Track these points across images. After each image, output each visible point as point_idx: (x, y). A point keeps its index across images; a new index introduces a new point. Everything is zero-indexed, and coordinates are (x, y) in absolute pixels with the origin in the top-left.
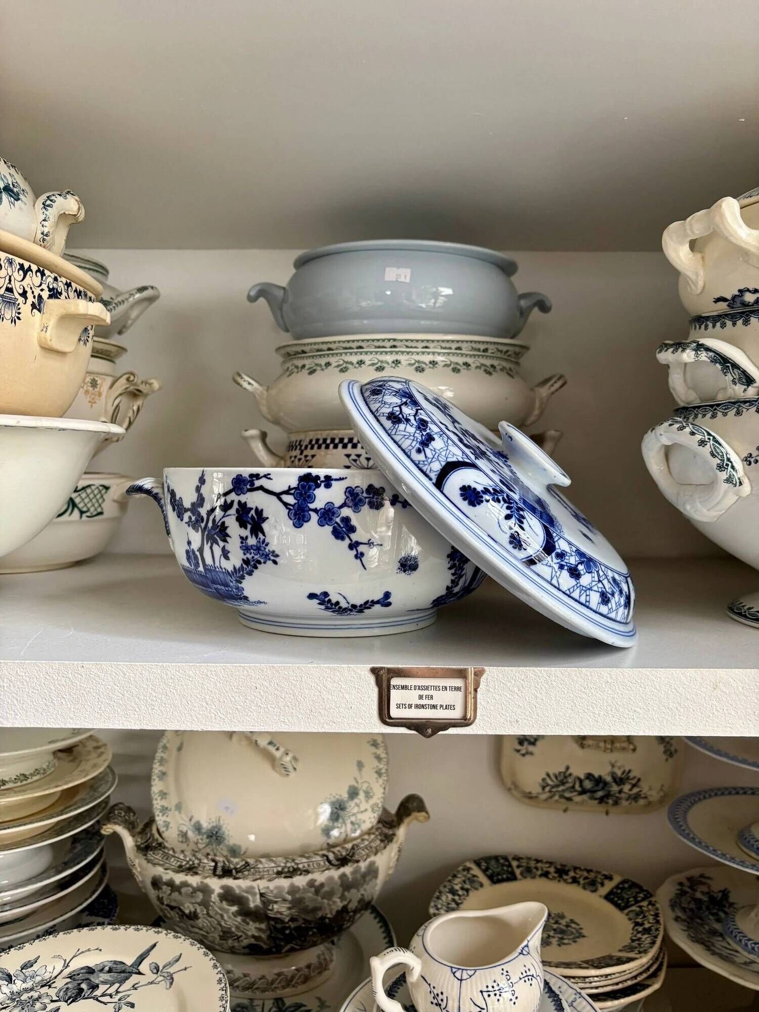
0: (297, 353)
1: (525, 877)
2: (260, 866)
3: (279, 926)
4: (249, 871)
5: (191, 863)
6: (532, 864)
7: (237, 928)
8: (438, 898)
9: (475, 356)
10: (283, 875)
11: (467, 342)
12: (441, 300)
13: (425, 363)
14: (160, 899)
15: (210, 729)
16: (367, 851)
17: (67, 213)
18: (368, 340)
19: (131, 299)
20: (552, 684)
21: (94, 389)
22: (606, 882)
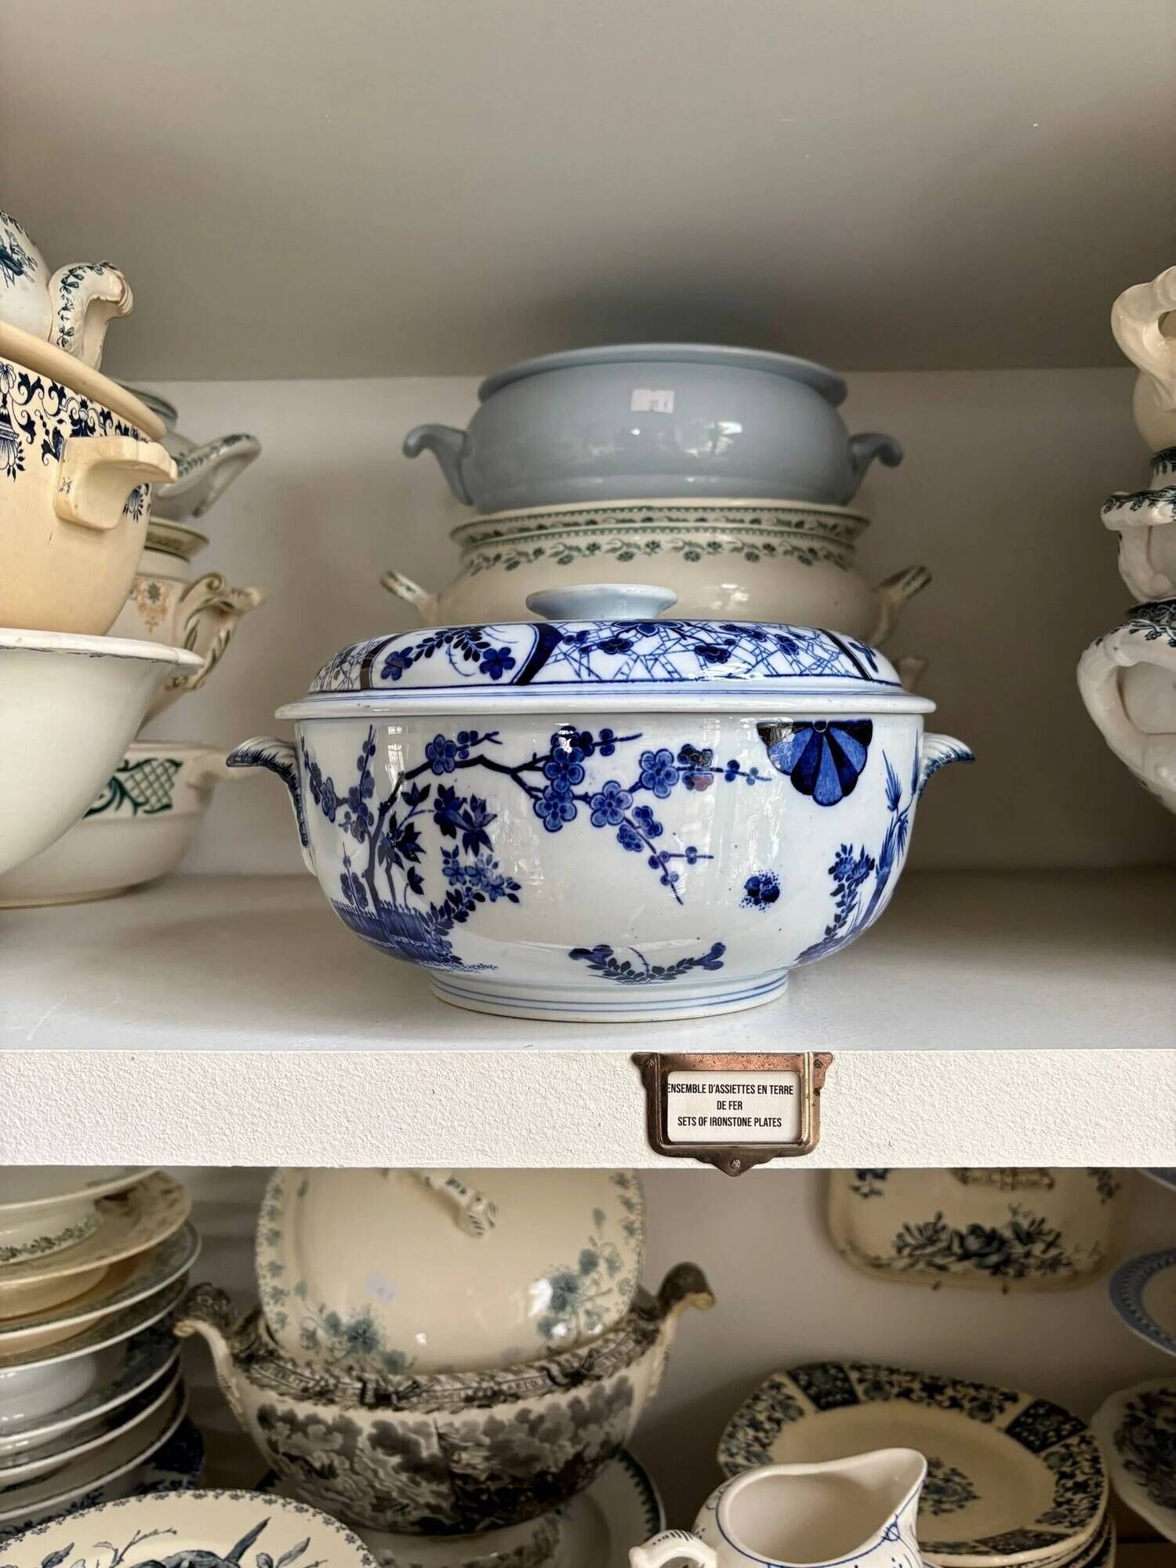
0: (486, 536)
1: (872, 1399)
2: (437, 1388)
3: (470, 1488)
4: (419, 1395)
5: (323, 1383)
6: (884, 1376)
7: (402, 1491)
8: (732, 1436)
9: (782, 533)
10: (476, 1403)
11: (769, 510)
12: (724, 442)
13: (700, 546)
14: (273, 1445)
15: (354, 1164)
16: (614, 1360)
17: (103, 298)
18: (604, 510)
19: (214, 456)
20: (950, 1078)
21: (154, 602)
22: (1008, 1405)
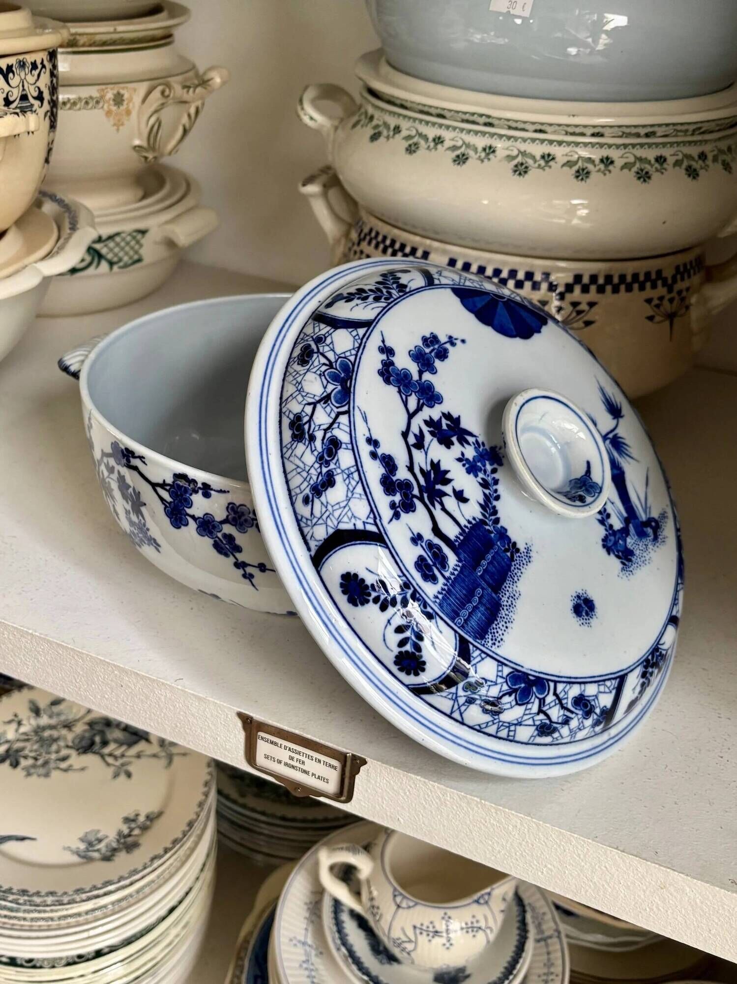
11: (611, 127)
21: (119, 107)
